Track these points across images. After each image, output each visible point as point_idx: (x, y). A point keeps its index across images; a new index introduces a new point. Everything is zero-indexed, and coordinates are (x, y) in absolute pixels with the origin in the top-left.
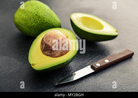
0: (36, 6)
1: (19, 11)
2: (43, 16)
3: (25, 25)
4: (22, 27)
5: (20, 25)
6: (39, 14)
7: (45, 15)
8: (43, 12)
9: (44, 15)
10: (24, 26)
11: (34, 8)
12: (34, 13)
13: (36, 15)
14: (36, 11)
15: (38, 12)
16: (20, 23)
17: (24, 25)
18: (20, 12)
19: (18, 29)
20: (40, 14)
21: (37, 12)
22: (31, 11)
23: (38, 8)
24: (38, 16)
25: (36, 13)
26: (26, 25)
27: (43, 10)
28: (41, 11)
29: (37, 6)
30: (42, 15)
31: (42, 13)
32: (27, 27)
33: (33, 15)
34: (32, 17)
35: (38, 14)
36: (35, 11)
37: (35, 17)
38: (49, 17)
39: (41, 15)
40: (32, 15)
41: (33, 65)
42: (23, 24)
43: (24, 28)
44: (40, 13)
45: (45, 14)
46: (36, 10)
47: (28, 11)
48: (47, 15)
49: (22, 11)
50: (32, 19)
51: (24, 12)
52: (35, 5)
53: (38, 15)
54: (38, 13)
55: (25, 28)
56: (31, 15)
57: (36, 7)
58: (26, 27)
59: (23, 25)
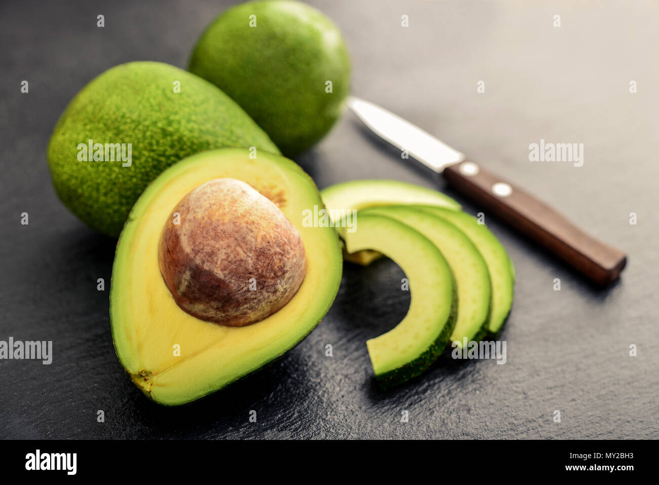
0: (158, 87)
1: (74, 122)
2: (196, 134)
3: (111, 190)
4: (97, 201)
5: (85, 190)
6: (177, 130)
7: (208, 132)
8: (196, 114)
9: (201, 131)
10: (106, 194)
11: (148, 100)
12: (155, 123)
13: (165, 133)
14: (162, 115)
15: (172, 117)
16: (82, 183)
17: (103, 190)
18: (80, 126)
19: (74, 210)
20: (182, 129)
21: (167, 118)
22: (135, 116)
23: (169, 99)
24: (175, 137)
25: (160, 125)
26: (116, 190)
27: (196, 105)
28: (187, 110)
29: (164, 91)
30: (191, 131)
31: (189, 121)
32: (122, 196)
33: (148, 134)
34: (141, 145)
35: (170, 129)
36: (155, 116)
37: (158, 143)
38: (229, 139)
39: (186, 133)
40: (144, 137)
41: (144, 375)
42: (98, 185)
43: (108, 206)
44: (183, 123)
45: (209, 126)
46: (160, 111)
47: (123, 117)
48: (218, 129)
49: (91, 121)
50: (146, 153)
51: (101, 125)
52: (153, 87)
53: (171, 135)
54: (170, 123)
55: (110, 201)
56: (140, 135)
57: (160, 92)
58: (117, 198)
59: (98, 190)
